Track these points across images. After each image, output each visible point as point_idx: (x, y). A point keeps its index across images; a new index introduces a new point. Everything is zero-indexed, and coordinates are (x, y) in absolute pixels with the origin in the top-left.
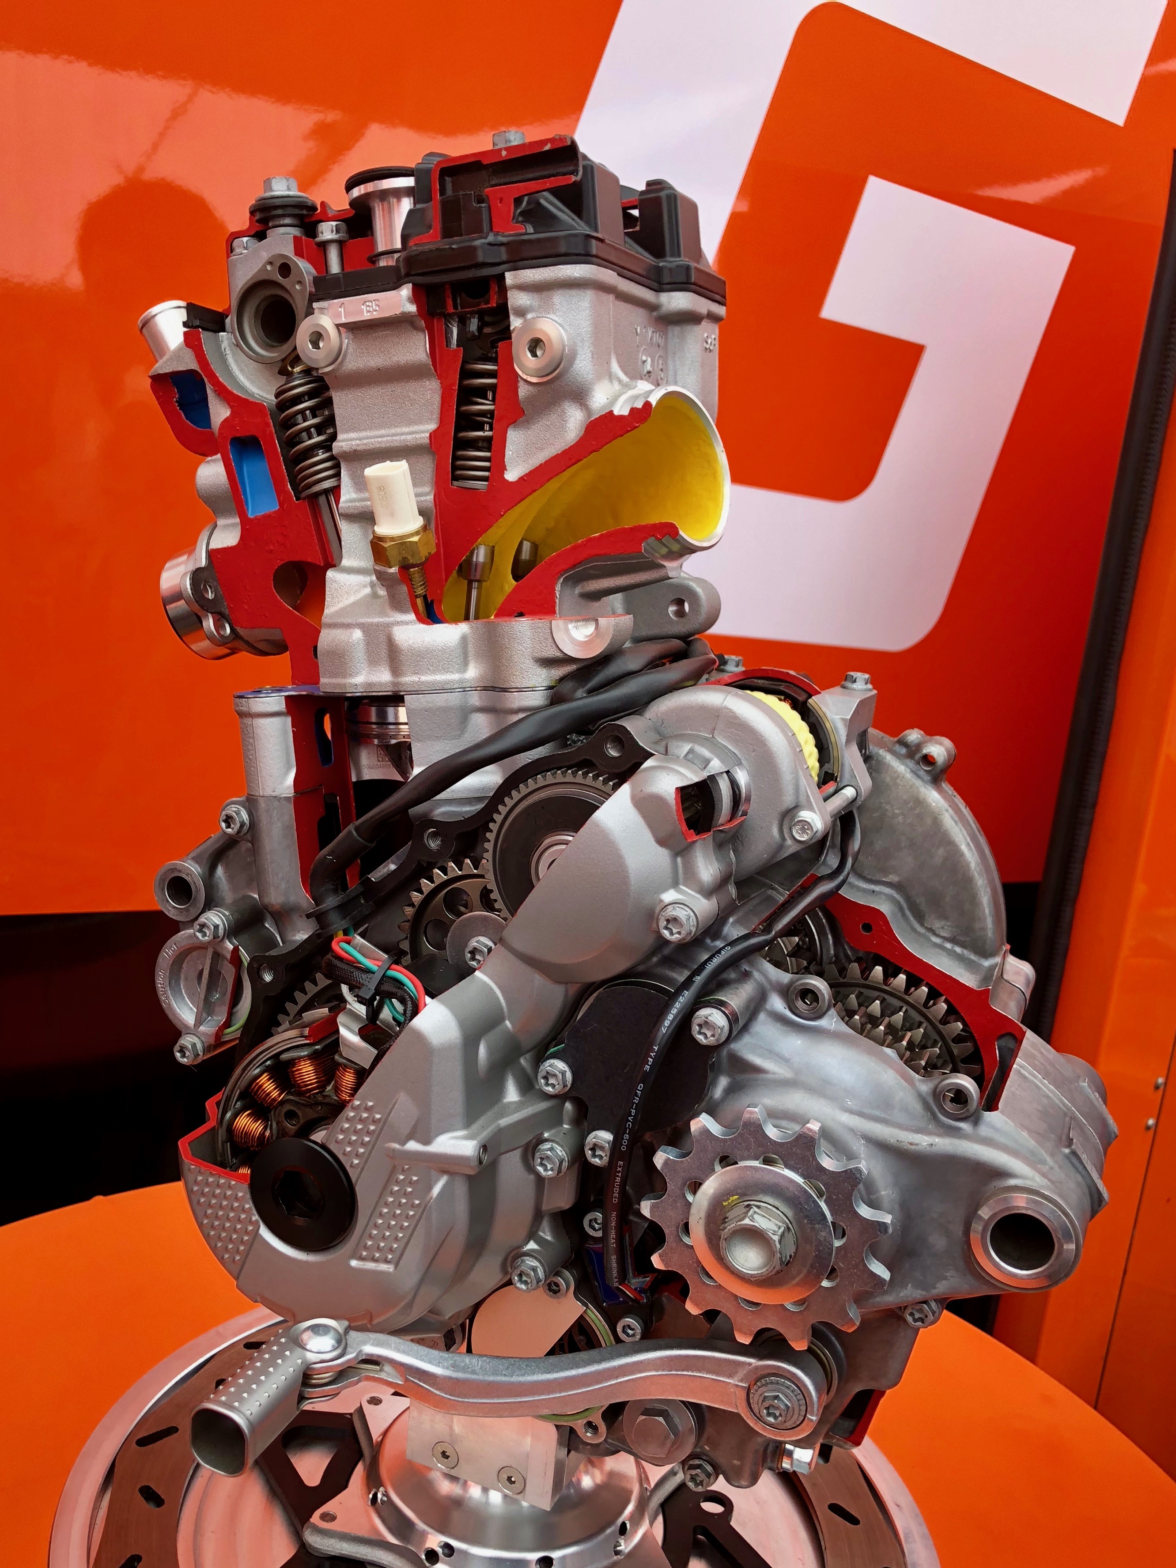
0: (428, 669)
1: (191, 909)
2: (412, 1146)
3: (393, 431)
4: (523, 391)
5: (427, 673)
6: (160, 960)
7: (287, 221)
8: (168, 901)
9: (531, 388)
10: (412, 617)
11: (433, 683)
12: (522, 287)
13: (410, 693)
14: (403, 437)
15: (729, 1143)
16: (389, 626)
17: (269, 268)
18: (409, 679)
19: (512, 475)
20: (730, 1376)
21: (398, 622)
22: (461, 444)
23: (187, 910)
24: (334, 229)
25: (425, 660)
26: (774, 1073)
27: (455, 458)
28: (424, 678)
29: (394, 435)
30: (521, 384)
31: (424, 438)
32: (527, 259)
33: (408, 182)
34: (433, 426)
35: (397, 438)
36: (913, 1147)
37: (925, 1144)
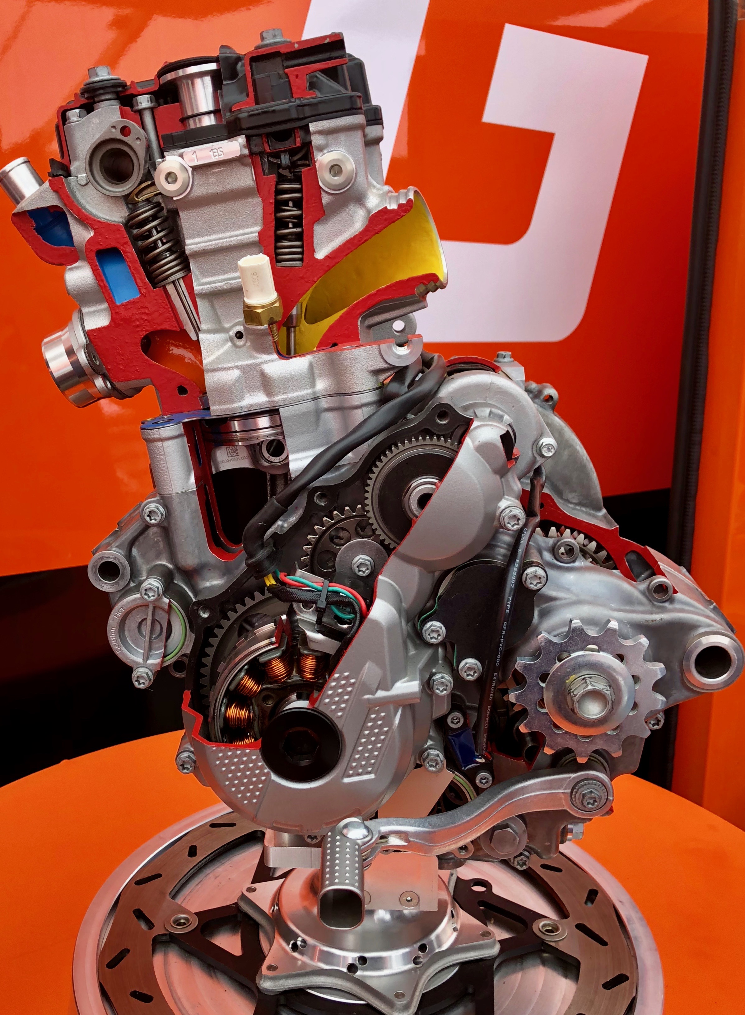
0: (293, 389)
1: (120, 582)
2: (381, 694)
3: (228, 234)
4: (325, 199)
5: (292, 391)
6: (110, 621)
7: (108, 97)
8: (100, 580)
9: (330, 197)
10: (275, 356)
11: (298, 397)
12: (320, 132)
13: (283, 406)
14: (239, 238)
15: (564, 645)
16: (260, 364)
17: (114, 130)
18: (279, 398)
19: (320, 255)
20: (559, 788)
21: (266, 361)
22: (279, 238)
23: (117, 583)
24: (149, 100)
25: (290, 383)
26: (565, 599)
27: (277, 248)
28: (290, 395)
29: (230, 237)
30: (323, 194)
31: (254, 237)
32: (324, 114)
33: (213, 66)
34: (258, 228)
35: (235, 238)
36: (654, 623)
37: (658, 619)
